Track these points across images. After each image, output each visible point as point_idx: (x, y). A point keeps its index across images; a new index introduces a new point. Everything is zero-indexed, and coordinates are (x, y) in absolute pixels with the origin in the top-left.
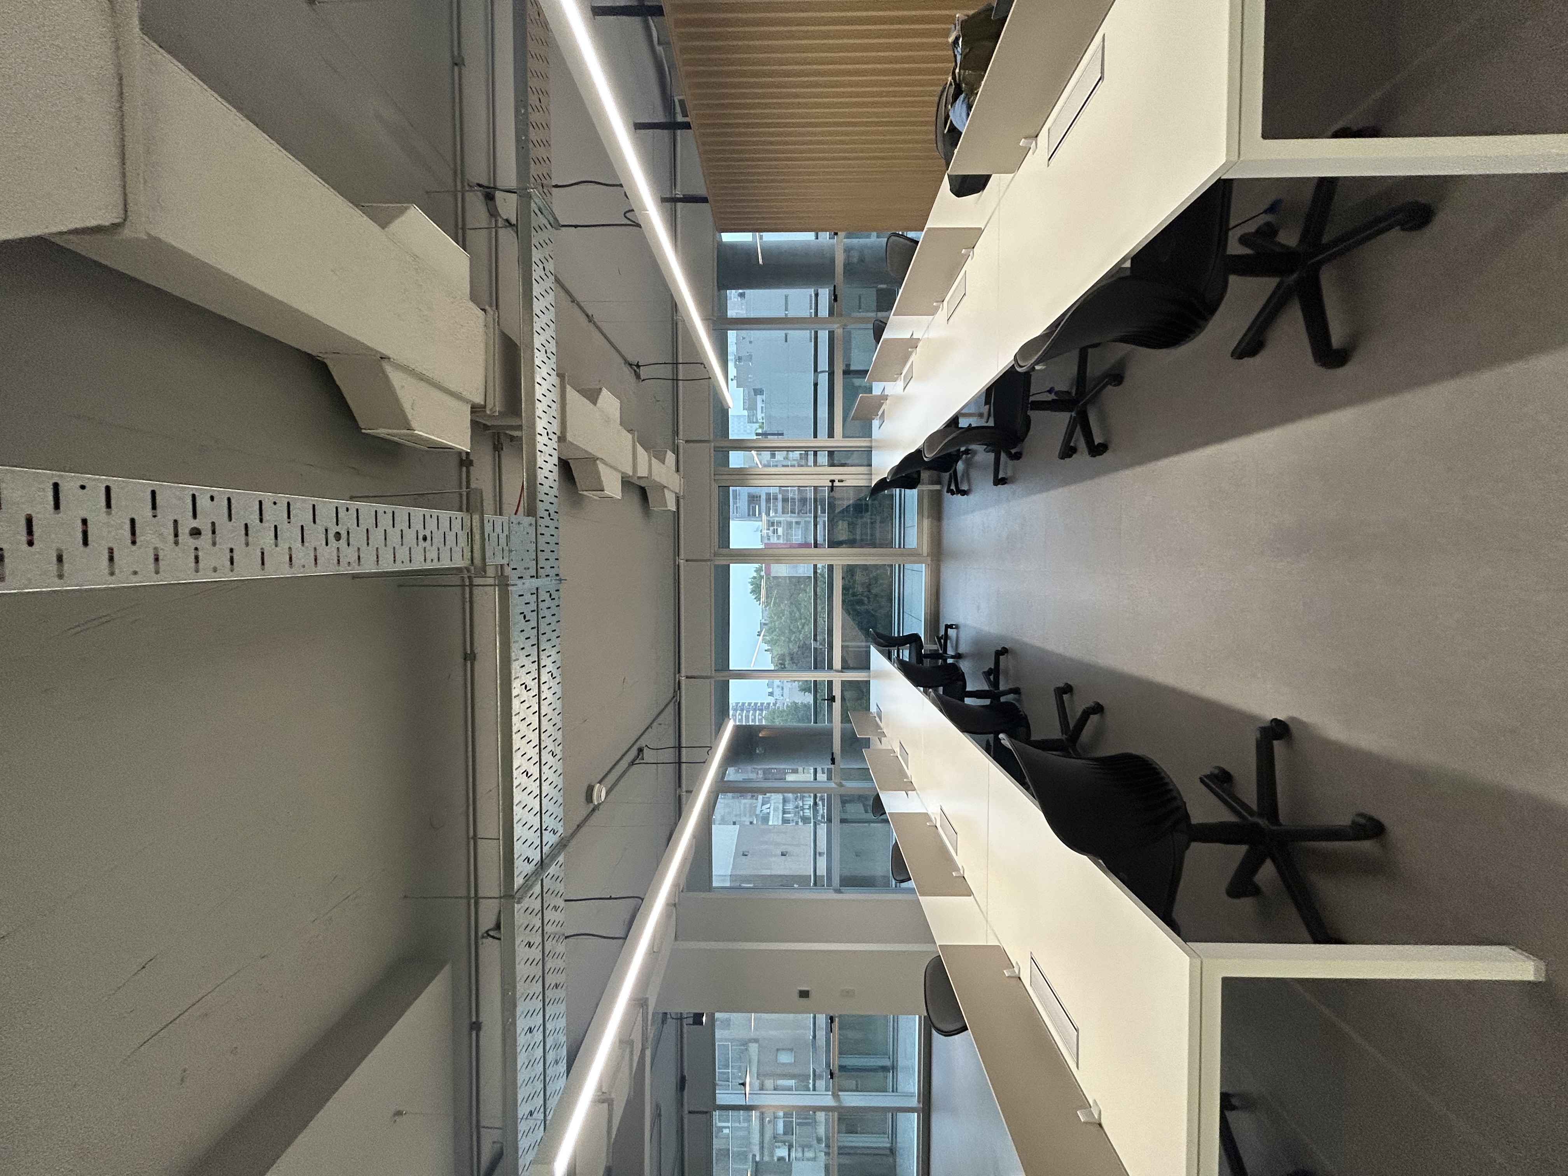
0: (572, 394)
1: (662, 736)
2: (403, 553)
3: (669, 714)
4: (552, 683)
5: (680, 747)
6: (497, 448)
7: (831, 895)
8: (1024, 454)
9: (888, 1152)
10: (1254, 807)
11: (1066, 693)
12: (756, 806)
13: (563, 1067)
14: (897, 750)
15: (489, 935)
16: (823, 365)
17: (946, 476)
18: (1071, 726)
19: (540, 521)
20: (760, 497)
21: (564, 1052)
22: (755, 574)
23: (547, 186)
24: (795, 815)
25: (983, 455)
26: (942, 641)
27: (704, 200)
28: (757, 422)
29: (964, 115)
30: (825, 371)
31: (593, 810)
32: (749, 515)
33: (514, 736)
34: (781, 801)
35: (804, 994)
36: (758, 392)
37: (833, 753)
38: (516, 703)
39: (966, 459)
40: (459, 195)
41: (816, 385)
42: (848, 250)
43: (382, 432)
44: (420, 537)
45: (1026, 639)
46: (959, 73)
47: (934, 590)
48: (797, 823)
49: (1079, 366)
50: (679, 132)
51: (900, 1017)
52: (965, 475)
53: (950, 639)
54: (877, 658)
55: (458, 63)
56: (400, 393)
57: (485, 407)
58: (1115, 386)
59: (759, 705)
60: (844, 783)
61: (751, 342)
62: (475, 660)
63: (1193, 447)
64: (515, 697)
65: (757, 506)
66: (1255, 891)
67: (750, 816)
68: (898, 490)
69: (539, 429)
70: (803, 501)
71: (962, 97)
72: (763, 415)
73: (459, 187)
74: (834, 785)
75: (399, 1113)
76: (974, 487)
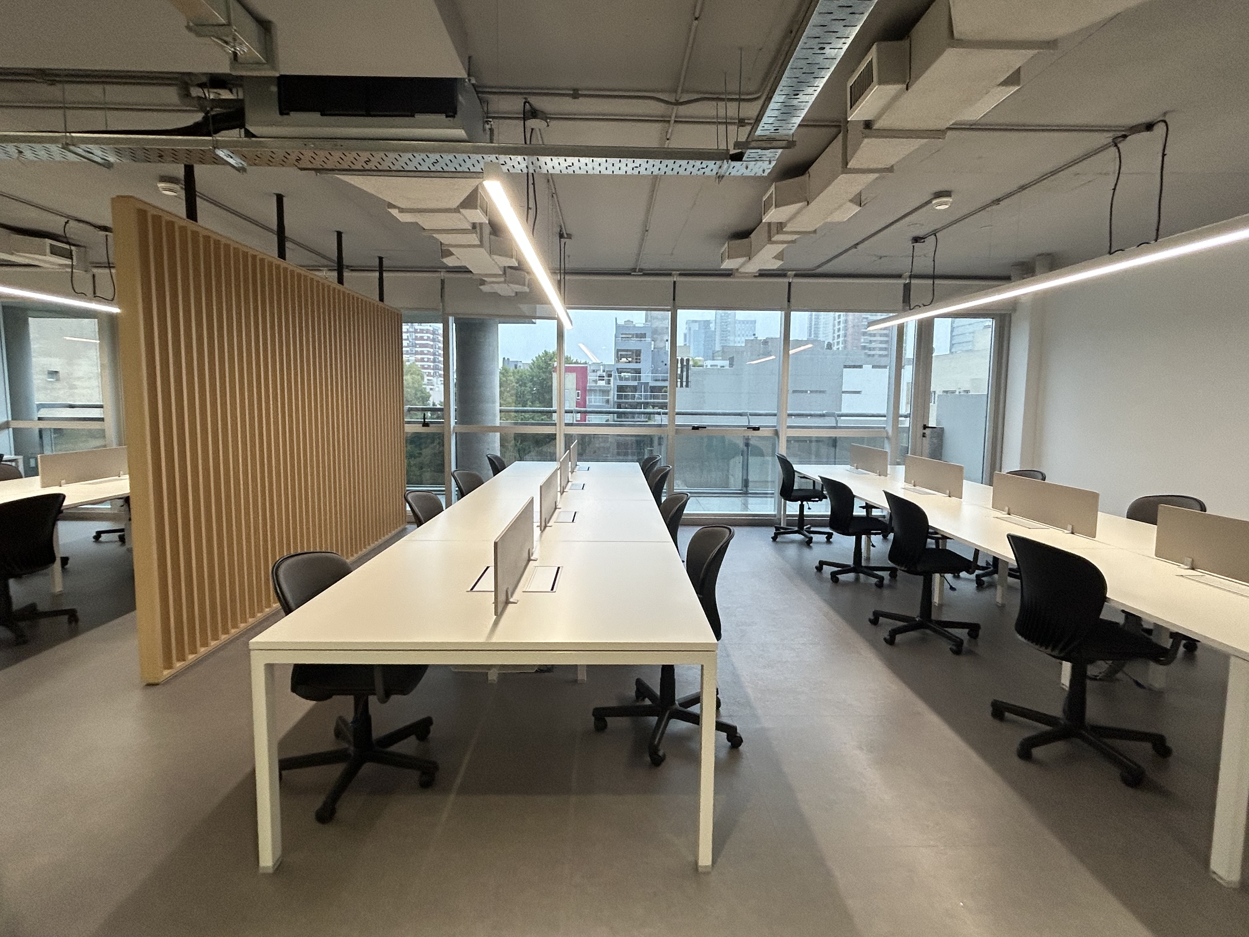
20: (638, 363)
36: (732, 361)
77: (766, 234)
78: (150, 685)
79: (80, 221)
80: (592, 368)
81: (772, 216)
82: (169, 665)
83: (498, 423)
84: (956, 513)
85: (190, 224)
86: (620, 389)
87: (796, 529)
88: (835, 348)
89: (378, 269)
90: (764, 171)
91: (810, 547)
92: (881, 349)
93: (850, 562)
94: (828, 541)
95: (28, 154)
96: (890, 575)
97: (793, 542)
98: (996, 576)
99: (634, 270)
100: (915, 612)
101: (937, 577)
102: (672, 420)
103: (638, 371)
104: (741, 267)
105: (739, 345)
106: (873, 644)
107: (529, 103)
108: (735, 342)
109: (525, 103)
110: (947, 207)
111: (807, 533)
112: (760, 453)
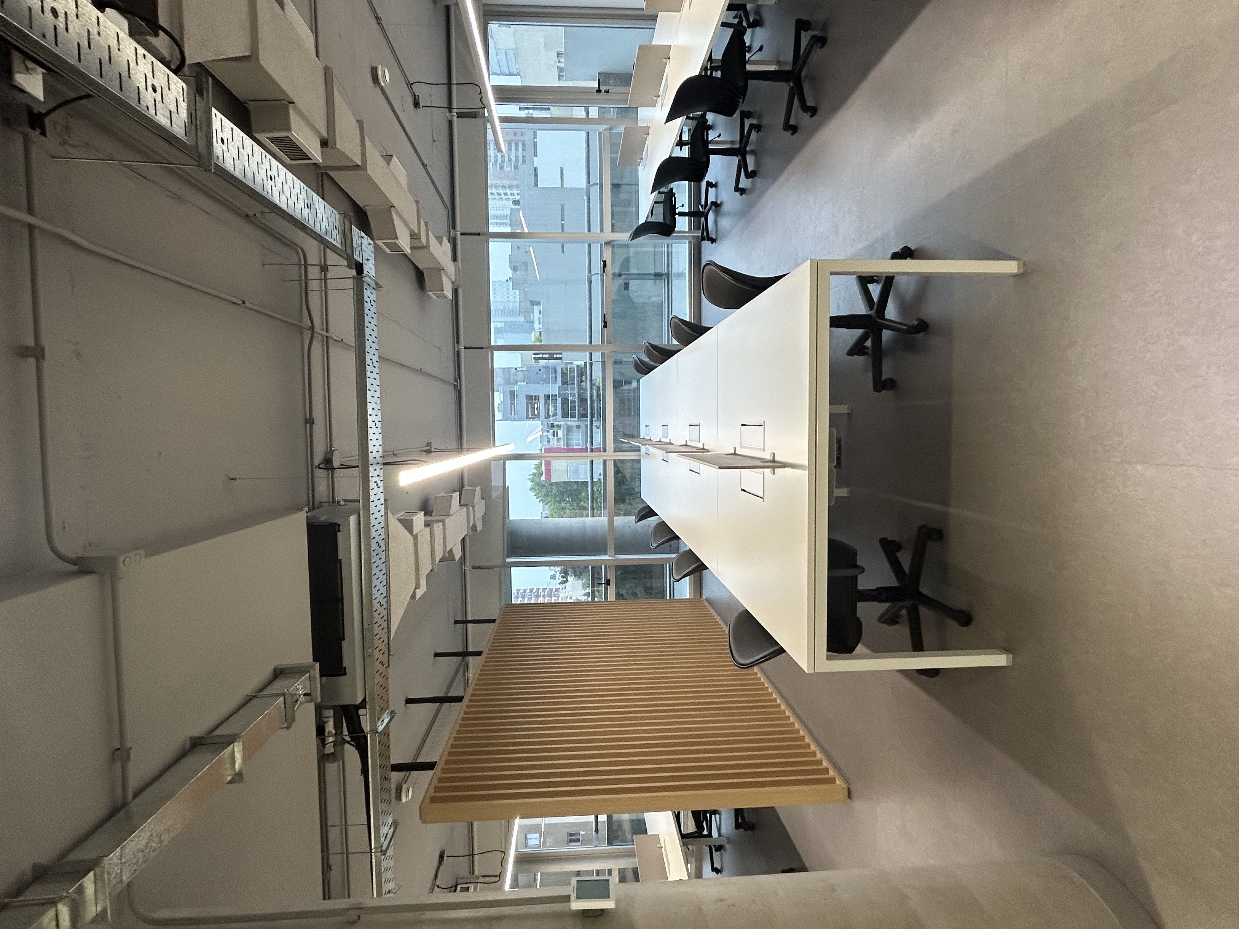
65: (536, 407)
72: (541, 326)
77: (422, 251)
78: (850, 796)
79: (436, 877)
80: (545, 443)
81: (404, 243)
82: (832, 781)
83: (604, 519)
84: (686, 50)
85: (438, 768)
86: (565, 415)
87: (703, 219)
88: (518, 198)
89: (465, 625)
90: (370, 244)
91: (721, 203)
92: (517, 150)
93: (735, 160)
94: (715, 186)
95: (391, 886)
96: (748, 118)
97: (716, 222)
98: (749, 6)
99: (455, 387)
100: (785, 88)
101: (749, 68)
102: (597, 348)
103: (547, 397)
104: (450, 279)
105: (518, 297)
106: (814, 130)
107: (319, 465)
108: (515, 301)
109: (320, 468)
110: (386, 70)
111: (708, 207)
112: (626, 262)
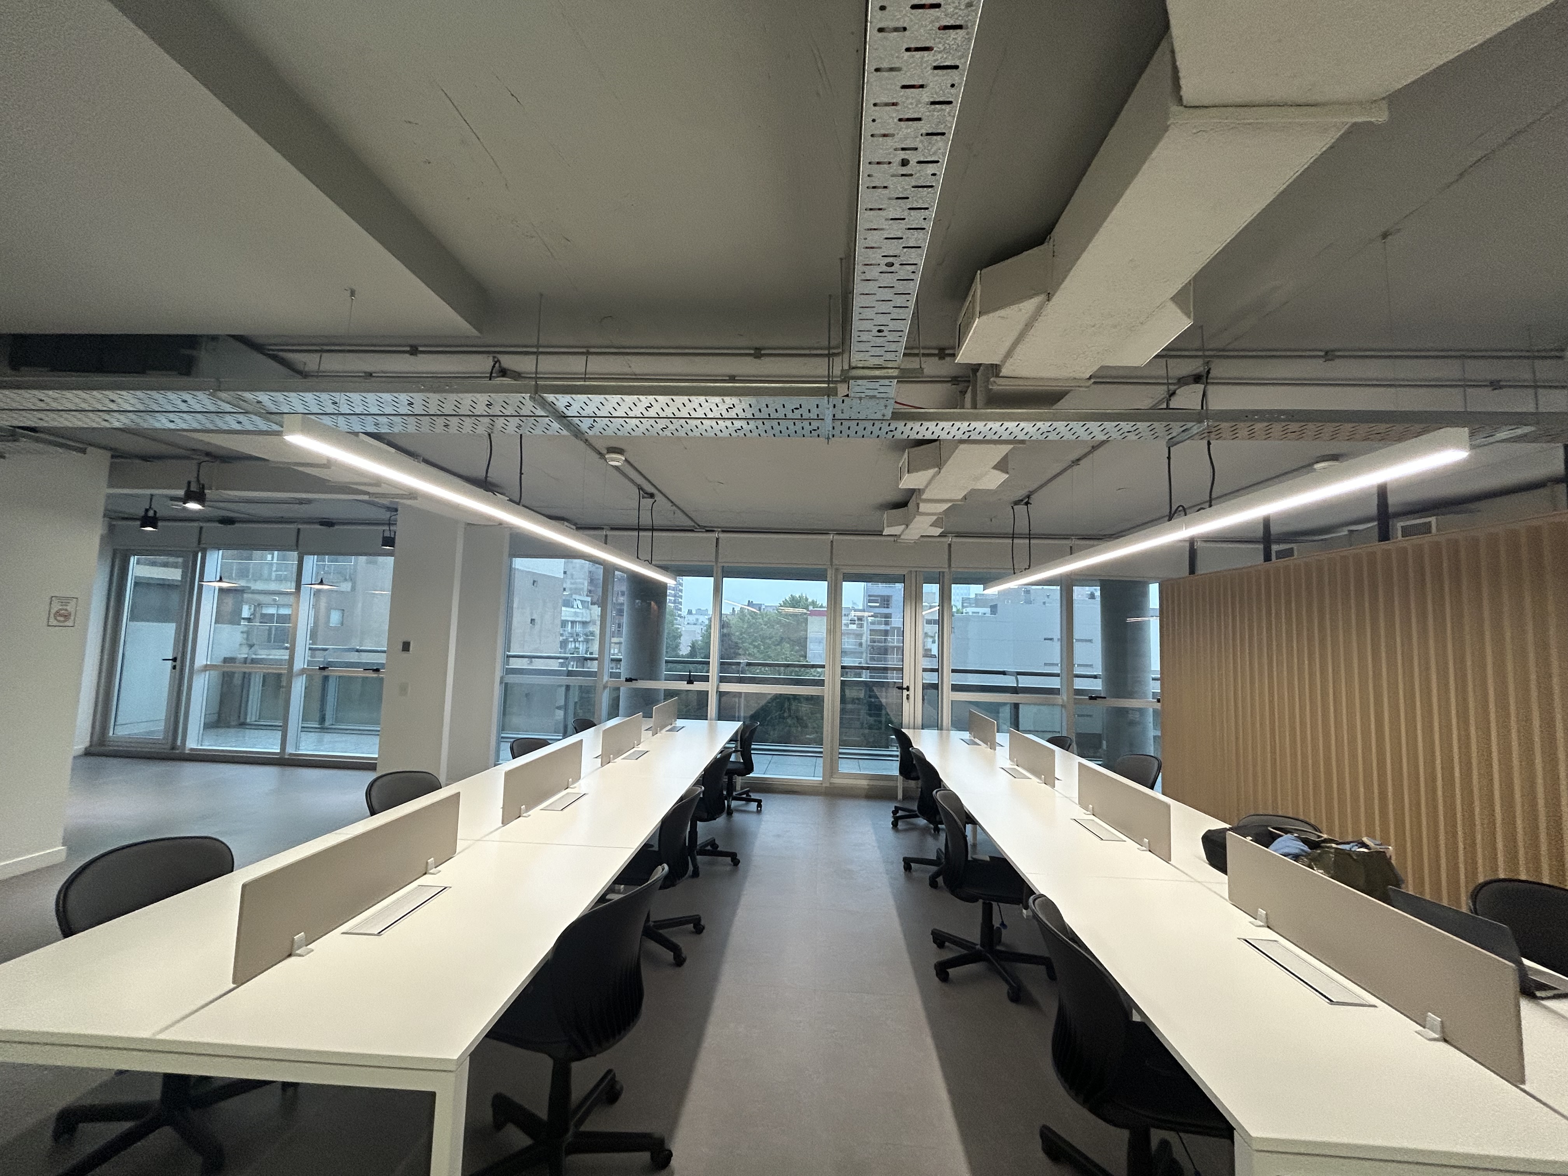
0: (1005, 449)
1: (663, 513)
2: (869, 314)
3: (683, 521)
4: (731, 429)
5: (653, 530)
6: (954, 380)
7: (498, 674)
8: (934, 890)
9: (242, 720)
10: (583, 1129)
11: (694, 927)
12: (580, 595)
13: (371, 429)
14: (641, 748)
15: (496, 362)
16: (1025, 682)
17: (914, 807)
18: (661, 931)
19: (886, 424)
20: (888, 607)
21: (384, 430)
22: (810, 600)
23: (1208, 436)
24: (569, 633)
25: (934, 846)
26: (744, 796)
27: (1192, 571)
28: (963, 606)
29: (1286, 850)
30: (1018, 684)
31: (600, 453)
32: (870, 596)
33: (686, 398)
34: (584, 619)
35: (406, 647)
36: (994, 609)
37: (636, 680)
38: (717, 399)
39: (930, 829)
40: (1200, 353)
41: (1004, 673)
42: (1142, 711)
43: (977, 287)
44: (882, 328)
45: (747, 884)
46: (1331, 847)
47: (795, 788)
48: (562, 635)
49: (1027, 955)
50: (1261, 546)
51: (376, 740)
52: (911, 826)
53: (746, 804)
54: (730, 728)
55: (1329, 355)
56: (1015, 307)
57: (997, 376)
58: (1008, 993)
59: (680, 600)
60: (607, 691)
61: (1044, 603)
62: (755, 358)
63: (947, 1077)
64: (723, 399)
65: (878, 604)
66: (498, 1126)
67: (571, 589)
68: (898, 753)
69: (974, 424)
70: (885, 651)
71: (1306, 848)
72: (970, 614)
73: (1207, 353)
74: (605, 681)
75: (353, 293)
76: (901, 835)
86: (871, 632)
103: (888, 616)
